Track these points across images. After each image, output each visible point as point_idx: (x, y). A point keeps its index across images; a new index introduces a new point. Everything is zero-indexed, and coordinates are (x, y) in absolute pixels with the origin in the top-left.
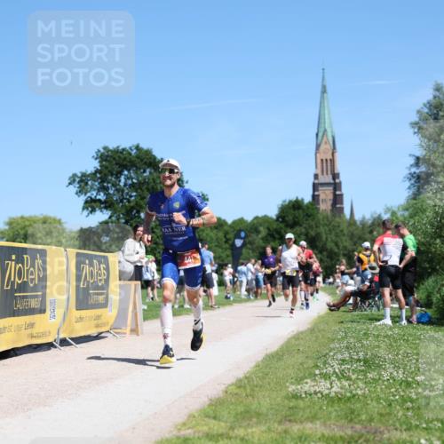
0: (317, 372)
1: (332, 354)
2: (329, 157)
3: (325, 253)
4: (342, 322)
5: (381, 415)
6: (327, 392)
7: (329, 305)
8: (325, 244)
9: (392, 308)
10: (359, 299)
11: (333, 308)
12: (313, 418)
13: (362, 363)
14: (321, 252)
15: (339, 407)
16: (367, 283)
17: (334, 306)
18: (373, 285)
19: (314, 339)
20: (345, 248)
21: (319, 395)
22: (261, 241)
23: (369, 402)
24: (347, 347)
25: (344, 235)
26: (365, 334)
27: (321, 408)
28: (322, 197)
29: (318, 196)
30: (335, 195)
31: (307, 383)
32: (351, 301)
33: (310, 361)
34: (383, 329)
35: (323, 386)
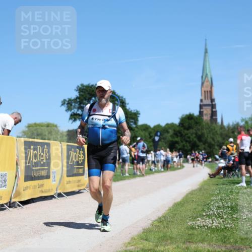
0: (204, 214)
1: (212, 203)
2: (209, 89)
3: (207, 145)
4: (217, 185)
5: (242, 239)
6: (210, 225)
7: (209, 175)
8: (207, 139)
9: (246, 176)
10: (227, 171)
11: (212, 176)
12: (203, 241)
13: (230, 209)
14: (204, 144)
15: (218, 234)
16: (232, 162)
17: (212, 175)
18: (235, 163)
19: (201, 194)
20: (218, 141)
21: (206, 227)
22: (170, 137)
23: (235, 232)
24: (221, 200)
25: (217, 134)
26: (231, 191)
27: (207, 235)
28: (205, 112)
29: (203, 112)
30: (212, 111)
31: (198, 220)
32: (222, 172)
33: (200, 207)
34: (241, 189)
35: (208, 222)
